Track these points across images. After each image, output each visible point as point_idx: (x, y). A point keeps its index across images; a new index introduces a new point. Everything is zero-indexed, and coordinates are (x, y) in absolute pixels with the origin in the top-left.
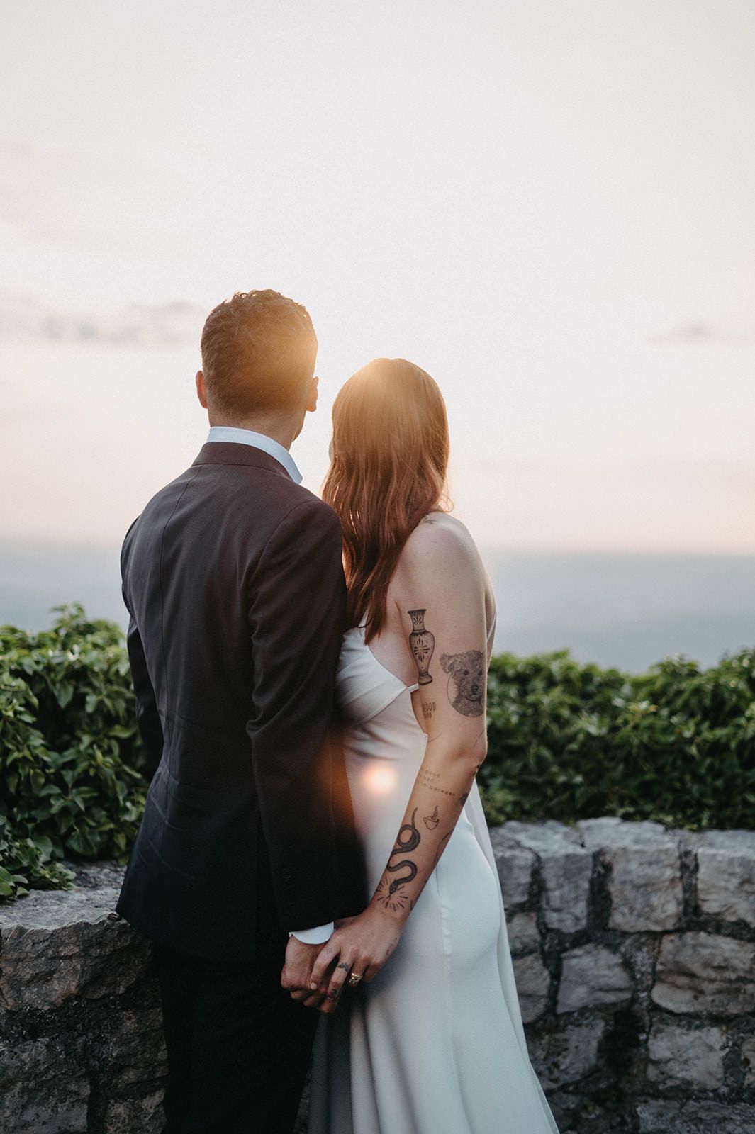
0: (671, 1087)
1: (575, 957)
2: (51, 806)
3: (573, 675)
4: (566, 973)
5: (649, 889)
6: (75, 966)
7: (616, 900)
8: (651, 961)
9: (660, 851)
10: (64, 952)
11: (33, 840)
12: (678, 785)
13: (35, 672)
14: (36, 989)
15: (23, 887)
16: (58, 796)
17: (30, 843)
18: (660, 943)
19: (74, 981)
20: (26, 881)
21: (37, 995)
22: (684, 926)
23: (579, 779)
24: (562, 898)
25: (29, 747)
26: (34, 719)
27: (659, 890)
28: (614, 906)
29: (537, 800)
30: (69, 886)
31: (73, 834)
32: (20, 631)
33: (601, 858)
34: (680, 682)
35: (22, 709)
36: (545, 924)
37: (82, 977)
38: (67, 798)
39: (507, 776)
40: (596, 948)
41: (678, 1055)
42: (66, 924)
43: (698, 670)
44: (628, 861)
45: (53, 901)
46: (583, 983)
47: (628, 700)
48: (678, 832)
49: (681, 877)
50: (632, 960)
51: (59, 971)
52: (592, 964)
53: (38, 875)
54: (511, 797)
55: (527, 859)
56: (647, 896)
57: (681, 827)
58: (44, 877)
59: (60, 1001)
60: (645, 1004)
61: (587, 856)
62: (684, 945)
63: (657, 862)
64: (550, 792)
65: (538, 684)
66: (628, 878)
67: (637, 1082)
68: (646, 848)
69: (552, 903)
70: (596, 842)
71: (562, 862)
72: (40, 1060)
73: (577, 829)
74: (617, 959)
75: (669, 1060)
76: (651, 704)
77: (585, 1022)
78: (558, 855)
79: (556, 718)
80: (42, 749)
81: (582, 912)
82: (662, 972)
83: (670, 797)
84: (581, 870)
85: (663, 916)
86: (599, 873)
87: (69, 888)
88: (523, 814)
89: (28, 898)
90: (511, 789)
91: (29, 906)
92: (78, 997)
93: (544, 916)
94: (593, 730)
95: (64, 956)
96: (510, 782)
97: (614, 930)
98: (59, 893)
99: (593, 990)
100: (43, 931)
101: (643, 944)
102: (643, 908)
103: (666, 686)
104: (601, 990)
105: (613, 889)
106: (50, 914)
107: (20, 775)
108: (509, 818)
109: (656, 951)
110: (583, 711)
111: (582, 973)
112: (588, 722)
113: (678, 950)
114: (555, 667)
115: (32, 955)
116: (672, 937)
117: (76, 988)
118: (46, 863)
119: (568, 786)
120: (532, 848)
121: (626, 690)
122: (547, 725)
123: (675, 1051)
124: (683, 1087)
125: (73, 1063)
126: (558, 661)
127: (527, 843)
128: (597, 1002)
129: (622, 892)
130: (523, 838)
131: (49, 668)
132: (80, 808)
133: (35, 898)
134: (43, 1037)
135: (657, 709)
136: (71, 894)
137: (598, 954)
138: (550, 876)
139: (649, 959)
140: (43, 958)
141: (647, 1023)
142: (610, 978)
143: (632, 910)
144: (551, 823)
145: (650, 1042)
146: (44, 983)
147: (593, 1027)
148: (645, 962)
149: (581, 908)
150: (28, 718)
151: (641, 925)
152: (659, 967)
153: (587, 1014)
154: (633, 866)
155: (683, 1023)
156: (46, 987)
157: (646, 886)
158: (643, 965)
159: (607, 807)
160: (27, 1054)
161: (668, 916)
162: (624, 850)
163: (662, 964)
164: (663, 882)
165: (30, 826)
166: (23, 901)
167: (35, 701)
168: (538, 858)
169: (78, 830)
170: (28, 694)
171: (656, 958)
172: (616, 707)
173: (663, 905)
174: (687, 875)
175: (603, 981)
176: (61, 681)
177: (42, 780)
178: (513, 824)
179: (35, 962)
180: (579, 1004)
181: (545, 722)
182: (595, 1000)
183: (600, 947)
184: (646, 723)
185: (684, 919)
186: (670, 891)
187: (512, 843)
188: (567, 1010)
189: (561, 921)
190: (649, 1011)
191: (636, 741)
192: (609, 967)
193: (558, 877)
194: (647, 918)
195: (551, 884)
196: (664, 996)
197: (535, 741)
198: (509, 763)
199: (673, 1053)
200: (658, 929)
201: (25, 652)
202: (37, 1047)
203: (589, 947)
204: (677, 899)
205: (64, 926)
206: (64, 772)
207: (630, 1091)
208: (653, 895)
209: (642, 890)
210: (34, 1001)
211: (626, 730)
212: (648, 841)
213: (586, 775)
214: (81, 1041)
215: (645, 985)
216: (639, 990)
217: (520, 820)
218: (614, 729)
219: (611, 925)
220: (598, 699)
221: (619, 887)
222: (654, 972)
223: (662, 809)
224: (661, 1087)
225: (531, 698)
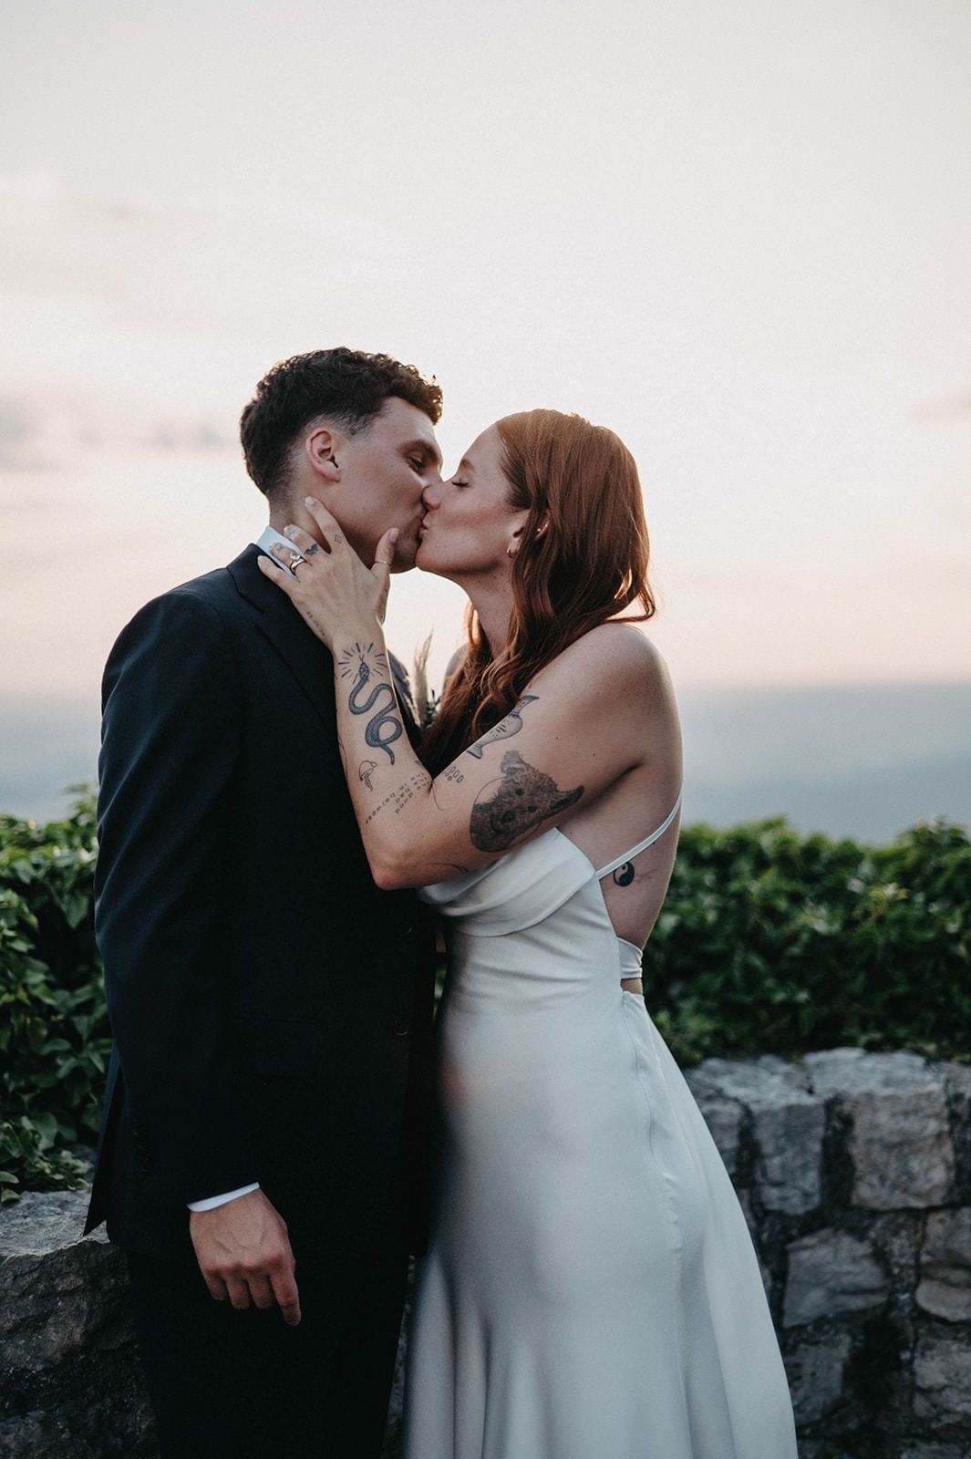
0: (949, 1425)
1: (806, 1248)
2: (58, 1067)
3: (794, 851)
4: (794, 1271)
5: (906, 1150)
6: (78, 1305)
7: (860, 1167)
8: (913, 1250)
9: (919, 1096)
10: (62, 1286)
11: (30, 1118)
12: (941, 1000)
13: (34, 880)
14: (23, 1341)
15: (11, 1189)
16: (66, 1055)
17: (26, 1123)
18: (925, 1224)
19: (78, 1326)
20: (16, 1180)
21: (25, 1349)
22: (958, 1199)
23: (803, 996)
24: (783, 1166)
25: (25, 987)
26: (31, 946)
27: (920, 1150)
28: (858, 1174)
29: (746, 1028)
30: (80, 1183)
31: (90, 1106)
32: (23, 822)
33: (837, 1109)
34: (939, 855)
35: (11, 934)
36: (761, 1204)
37: (89, 1320)
38: (79, 1056)
39: (704, 995)
40: (835, 1235)
41: (955, 1379)
42: (63, 1246)
43: (963, 837)
44: (875, 1111)
45: (52, 1208)
46: (819, 1284)
47: (869, 882)
48: (946, 1066)
49: (951, 1132)
50: (887, 1249)
51: (56, 1313)
52: (830, 1257)
53: (34, 1170)
54: (708, 1026)
55: (732, 1115)
56: (904, 1160)
57: (948, 1058)
58: (42, 1172)
59: (59, 1355)
60: (907, 1309)
61: (817, 1107)
62: (959, 1226)
63: (916, 1111)
64: (763, 1015)
65: (744, 865)
66: (876, 1135)
67: (901, 1419)
68: (900, 1092)
69: (770, 1175)
70: (830, 1085)
71: (782, 1116)
72: (32, 1443)
73: (803, 1067)
74: (864, 1249)
75: (944, 1388)
76: (900, 888)
77: (823, 1338)
78: (775, 1107)
79: (770, 912)
80: (43, 987)
81: (813, 1185)
82: (929, 1264)
83: (931, 1016)
84: (809, 1127)
85: (927, 1186)
86: (835, 1129)
87: (79, 1187)
88: (728, 1048)
89: (19, 1206)
90: (710, 1013)
91: (18, 1217)
92: (86, 1348)
93: (760, 1193)
94: (821, 926)
95: (61, 1291)
96: (709, 1004)
97: (860, 1208)
98: (64, 1195)
99: (832, 1293)
100: (28, 1257)
101: (901, 1226)
102: (899, 1177)
103: (921, 861)
104: (845, 1292)
105: (856, 1150)
106: (44, 1230)
107: (12, 1025)
108: (708, 1054)
109: (919, 1235)
110: (807, 899)
111: (816, 1269)
112: (813, 915)
113: (951, 1234)
114: (767, 841)
115: (13, 1293)
116: (941, 1215)
117: (82, 1336)
118: (46, 1152)
119: (790, 1006)
120: (739, 1098)
121: (866, 868)
122: (756, 922)
123: (952, 1375)
124: (965, 1425)
125: (83, 1443)
126: (770, 832)
127: (733, 1091)
128: (840, 1310)
129: (868, 1154)
130: (726, 1084)
131: (54, 873)
132: (98, 1071)
133: (28, 1205)
134: (36, 1410)
135: (908, 894)
136: (80, 1196)
137: (838, 1243)
138: (766, 1136)
139: (910, 1246)
140: (31, 1297)
141: (911, 1336)
142: (856, 1275)
143: (883, 1179)
144: (767, 1059)
145: (916, 1362)
146: (35, 1332)
147: (835, 1344)
148: (905, 1251)
149: (811, 1180)
150: (21, 946)
151: (898, 1200)
152: (925, 1258)
153: (826, 1327)
154: (883, 1118)
155: (961, 1335)
156: (37, 1337)
157: (903, 1146)
158: (902, 1256)
159: (844, 1033)
160: (12, 1436)
161: (936, 1187)
162: (870, 1097)
163: (928, 1253)
164: (925, 1138)
165: (26, 1098)
166: (10, 1210)
167: (33, 920)
168: (747, 1112)
169: (96, 1100)
170: (23, 912)
171: (919, 1245)
172: (853, 893)
173: (927, 1171)
174: (958, 1128)
175: (846, 1280)
176: (72, 892)
177: (44, 1032)
178: (713, 1063)
179: (20, 1303)
180: (815, 1314)
181: (754, 918)
182: (837, 1306)
183: (841, 1232)
184: (893, 915)
185: (957, 1190)
186: (935, 1151)
187: (711, 1092)
188: (795, 1323)
189: (783, 1199)
190: (913, 1320)
191: (881, 940)
192: (854, 1260)
193: (777, 1138)
194: (905, 1190)
195: (768, 1148)
196: (931, 1298)
197: (740, 945)
198: (705, 978)
199: (948, 1378)
200: (920, 1204)
201: (21, 852)
202: (27, 1425)
203: (825, 1233)
204: (945, 1161)
205: (59, 1248)
206: (75, 1019)
207: (891, 1432)
208: (912, 1157)
209: (896, 1150)
210: (20, 1359)
211: (868, 925)
212: (902, 1082)
213: (813, 990)
214: (94, 1411)
215: (905, 1284)
216: (897, 1291)
217: (722, 1056)
218: (850, 924)
219: (855, 1201)
220: (828, 882)
221: (864, 1149)
222: (918, 1266)
223: (920, 1034)
224: (934, 1426)
225: (734, 886)
